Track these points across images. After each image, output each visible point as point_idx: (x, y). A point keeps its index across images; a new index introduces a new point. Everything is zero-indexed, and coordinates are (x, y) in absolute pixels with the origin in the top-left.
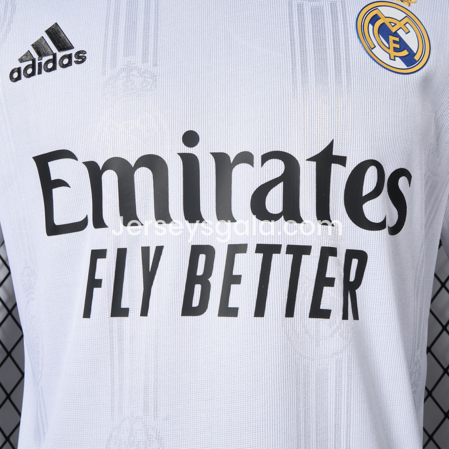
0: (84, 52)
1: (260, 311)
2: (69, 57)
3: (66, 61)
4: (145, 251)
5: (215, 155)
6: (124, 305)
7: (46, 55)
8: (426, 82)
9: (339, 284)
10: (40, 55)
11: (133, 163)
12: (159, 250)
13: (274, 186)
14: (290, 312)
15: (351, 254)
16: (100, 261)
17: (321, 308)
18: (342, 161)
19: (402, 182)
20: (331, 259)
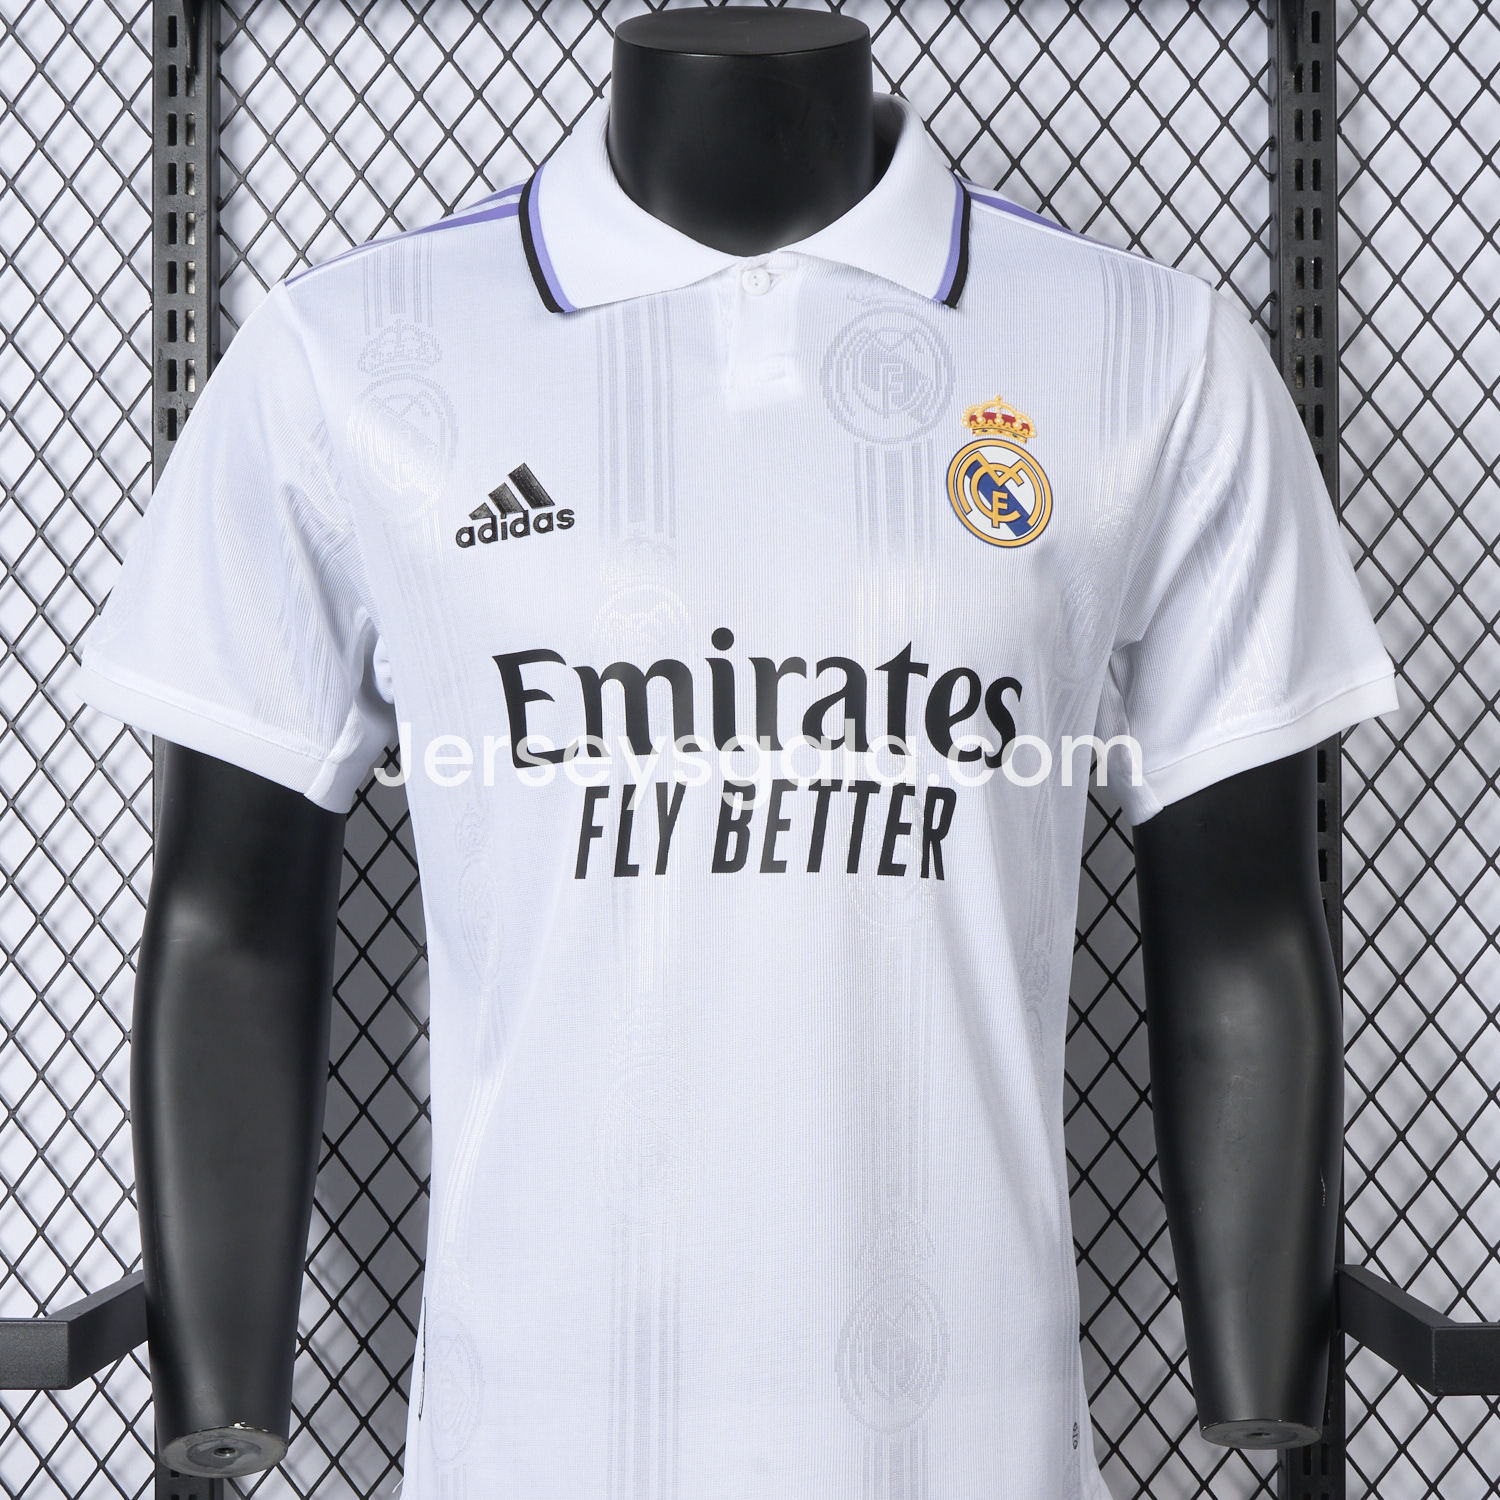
0: (570, 512)
1: (814, 864)
2: (549, 517)
3: (543, 524)
4: (662, 788)
5: (755, 661)
6: (631, 861)
7: (510, 511)
8: (1044, 558)
9: (917, 832)
10: (504, 511)
11: (645, 672)
12: (680, 789)
13: (833, 704)
14: (853, 866)
15: (934, 793)
16: (598, 802)
17: (894, 862)
18: (922, 669)
19: (1007, 696)
20: (906, 799)
